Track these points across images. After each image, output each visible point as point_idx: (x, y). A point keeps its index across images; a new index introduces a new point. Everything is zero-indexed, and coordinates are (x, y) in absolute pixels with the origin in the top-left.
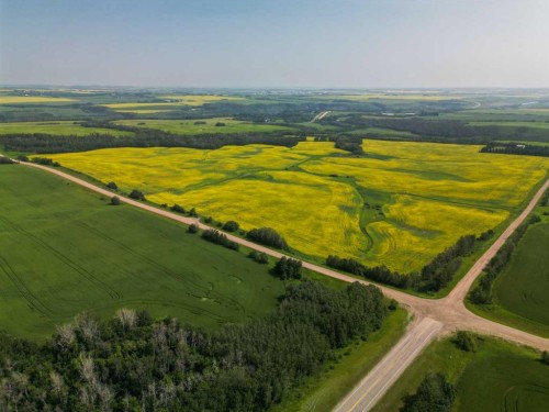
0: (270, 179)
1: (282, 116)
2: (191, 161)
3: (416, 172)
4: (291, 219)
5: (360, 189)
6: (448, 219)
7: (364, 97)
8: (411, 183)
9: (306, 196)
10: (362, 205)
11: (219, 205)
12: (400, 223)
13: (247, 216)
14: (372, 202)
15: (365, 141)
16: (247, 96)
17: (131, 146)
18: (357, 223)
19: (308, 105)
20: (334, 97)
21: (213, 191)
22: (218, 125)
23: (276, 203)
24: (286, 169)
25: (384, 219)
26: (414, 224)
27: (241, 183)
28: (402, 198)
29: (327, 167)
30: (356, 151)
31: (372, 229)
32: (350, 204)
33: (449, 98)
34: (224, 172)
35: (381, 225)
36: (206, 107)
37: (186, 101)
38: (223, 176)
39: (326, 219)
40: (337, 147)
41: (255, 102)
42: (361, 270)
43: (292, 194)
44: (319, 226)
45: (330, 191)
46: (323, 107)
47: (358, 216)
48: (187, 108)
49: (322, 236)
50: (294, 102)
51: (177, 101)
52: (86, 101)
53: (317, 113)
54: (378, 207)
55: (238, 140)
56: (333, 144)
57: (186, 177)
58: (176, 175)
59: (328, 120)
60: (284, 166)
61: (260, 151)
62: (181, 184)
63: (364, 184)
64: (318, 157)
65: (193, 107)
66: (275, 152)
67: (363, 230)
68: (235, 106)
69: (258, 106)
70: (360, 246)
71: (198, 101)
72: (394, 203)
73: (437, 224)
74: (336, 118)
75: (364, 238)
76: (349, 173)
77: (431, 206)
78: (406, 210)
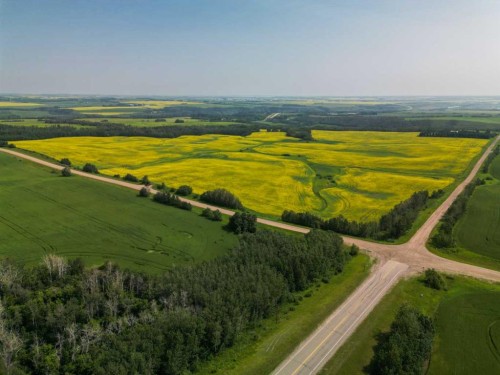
0: (226, 158)
1: (235, 116)
2: (149, 145)
3: (362, 151)
4: (245, 186)
5: (311, 164)
6: (398, 184)
7: (310, 102)
8: (358, 159)
9: (260, 169)
10: (314, 176)
11: (173, 175)
12: (353, 189)
13: (200, 183)
14: (323, 174)
15: (313, 132)
16: (205, 102)
17: (91, 135)
18: (311, 188)
19: (260, 108)
20: (284, 103)
21: (168, 166)
22: (177, 121)
23: (231, 174)
24: (241, 151)
25: (337, 186)
26: (366, 188)
27: (197, 161)
28: (351, 170)
29: (280, 149)
30: (309, 139)
31: (325, 193)
32: (302, 175)
33: (385, 103)
34: (180, 153)
35: (333, 191)
37: (148, 105)
38: (179, 156)
39: (280, 186)
40: (288, 135)
41: (212, 106)
42: (318, 222)
43: (247, 168)
44: (273, 191)
45: (283, 166)
46: (274, 109)
47: (311, 184)
49: (277, 198)
50: (248, 106)
51: (140, 105)
52: (52, 105)
53: (269, 114)
54: (330, 177)
55: (196, 131)
56: (284, 134)
57: (142, 156)
58: (133, 154)
59: (278, 119)
60: (239, 149)
61: (216, 139)
62: (137, 161)
63: (315, 161)
64: (271, 143)
66: (232, 140)
67: (318, 194)
68: (193, 109)
69: (215, 109)
70: (314, 206)
71: (160, 105)
72: (345, 174)
73: (388, 188)
74: (286, 117)
75: (318, 200)
76: (301, 153)
77: (380, 175)
78: (357, 179)
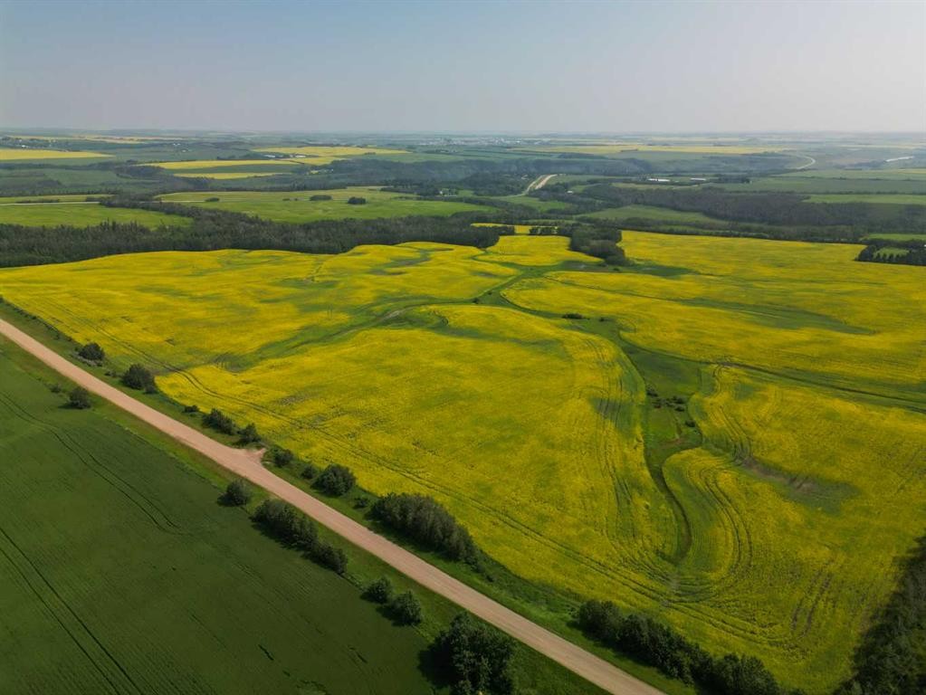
0: (442, 326)
1: (471, 183)
3: (739, 306)
5: (631, 350)
8: (738, 335)
15: (626, 236)
16: (410, 148)
19: (517, 162)
22: (353, 201)
24: (476, 301)
29: (557, 295)
30: (612, 259)
36: (337, 166)
37: (302, 156)
38: (344, 318)
40: (573, 247)
41: (423, 158)
48: (302, 169)
51: (286, 156)
53: (532, 177)
54: (679, 405)
55: (385, 234)
56: (565, 241)
57: (263, 323)
59: (552, 191)
60: (471, 294)
61: (425, 258)
62: (250, 341)
63: (638, 339)
64: (536, 272)
65: (315, 167)
66: (453, 261)
68: (387, 165)
69: (429, 165)
71: (324, 156)
72: (713, 389)
74: (566, 187)
76: (606, 310)
